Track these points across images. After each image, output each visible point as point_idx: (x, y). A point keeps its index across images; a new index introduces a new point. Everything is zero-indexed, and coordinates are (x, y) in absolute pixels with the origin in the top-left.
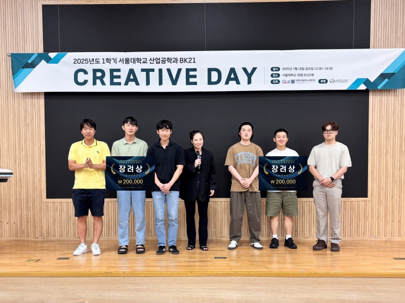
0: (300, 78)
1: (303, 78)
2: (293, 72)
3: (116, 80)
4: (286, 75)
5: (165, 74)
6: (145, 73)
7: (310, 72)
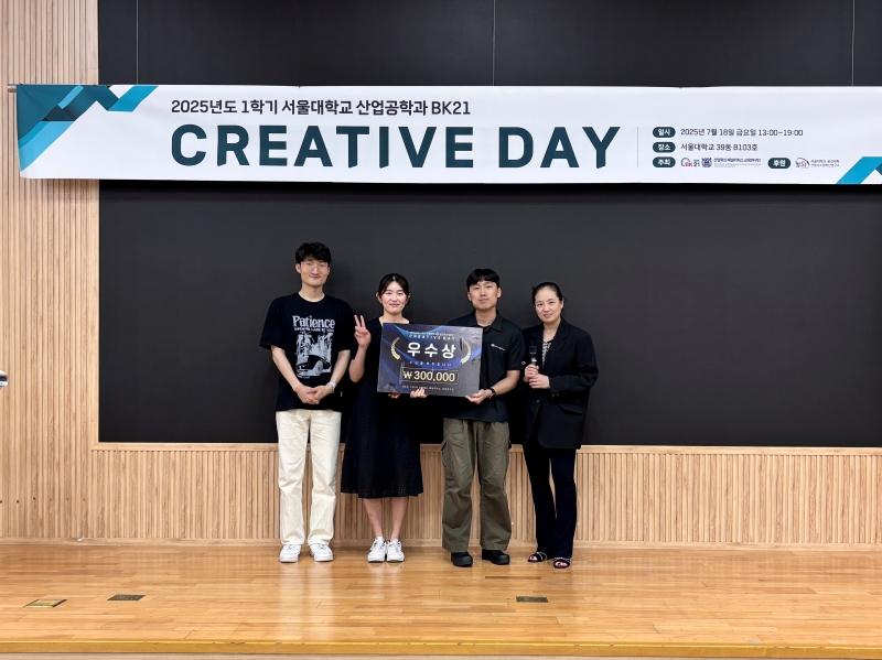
0: (725, 154)
1: (733, 154)
2: (708, 139)
4: (691, 147)
5: (396, 141)
6: (345, 137)
7: (749, 140)
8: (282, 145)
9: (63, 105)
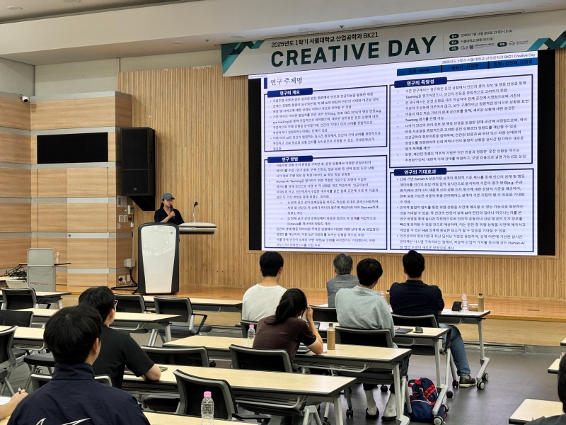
0: (479, 43)
1: (482, 42)
2: (472, 37)
3: (306, 59)
4: (465, 42)
5: (350, 49)
6: (332, 50)
7: (489, 36)
8: (309, 56)
9: (236, 48)
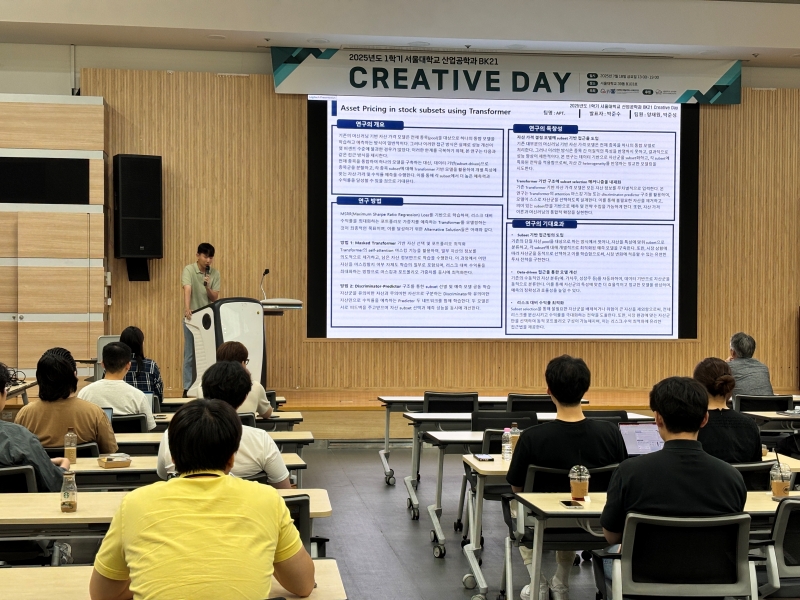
0: (622, 87)
1: (625, 87)
2: (613, 79)
3: (401, 83)
4: (605, 84)
5: (461, 76)
6: (437, 74)
7: (633, 80)
9: (294, 55)
